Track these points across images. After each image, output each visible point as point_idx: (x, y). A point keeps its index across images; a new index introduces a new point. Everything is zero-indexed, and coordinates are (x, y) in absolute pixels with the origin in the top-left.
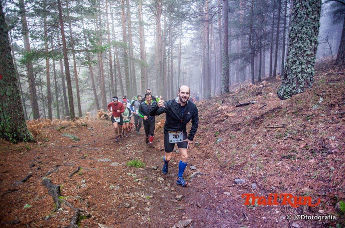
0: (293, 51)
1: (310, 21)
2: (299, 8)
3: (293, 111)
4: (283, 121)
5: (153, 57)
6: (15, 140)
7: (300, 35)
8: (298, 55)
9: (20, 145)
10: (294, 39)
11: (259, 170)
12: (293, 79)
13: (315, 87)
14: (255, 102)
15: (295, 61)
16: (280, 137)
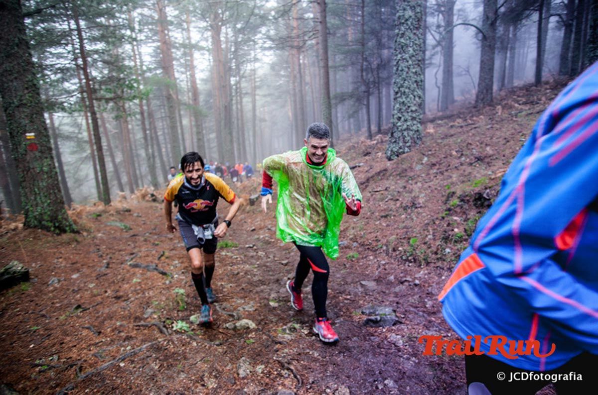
0: (398, 106)
1: (411, 75)
2: (399, 60)
3: (398, 173)
4: (387, 183)
5: (210, 94)
6: (57, 231)
7: (403, 90)
8: (402, 111)
9: (65, 237)
10: (397, 93)
11: (360, 231)
12: (399, 137)
13: (423, 146)
14: (361, 164)
15: (400, 118)
16: (382, 200)
